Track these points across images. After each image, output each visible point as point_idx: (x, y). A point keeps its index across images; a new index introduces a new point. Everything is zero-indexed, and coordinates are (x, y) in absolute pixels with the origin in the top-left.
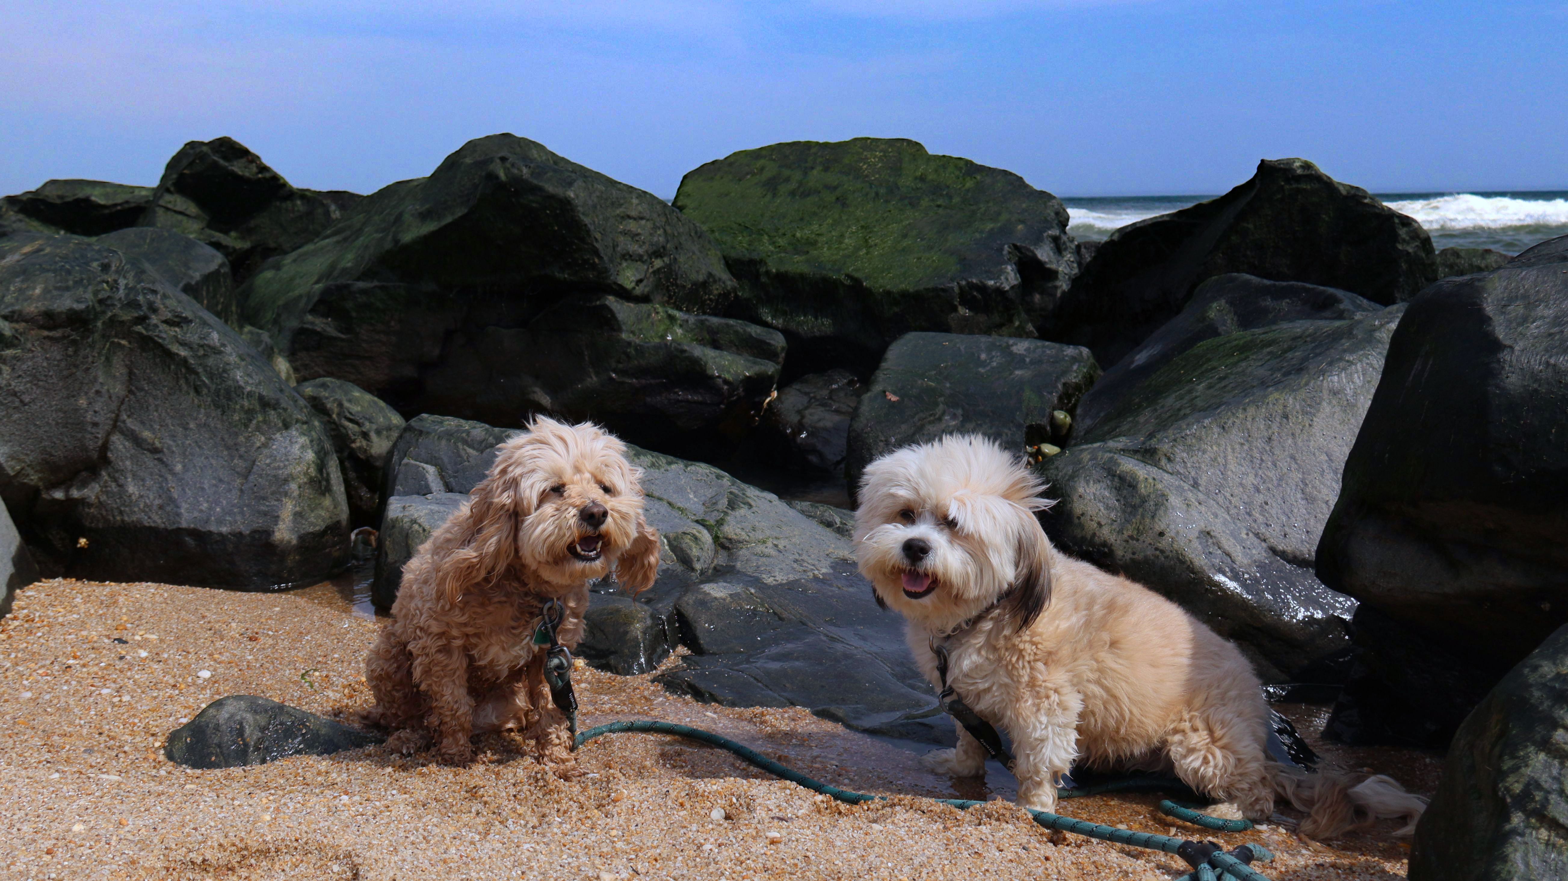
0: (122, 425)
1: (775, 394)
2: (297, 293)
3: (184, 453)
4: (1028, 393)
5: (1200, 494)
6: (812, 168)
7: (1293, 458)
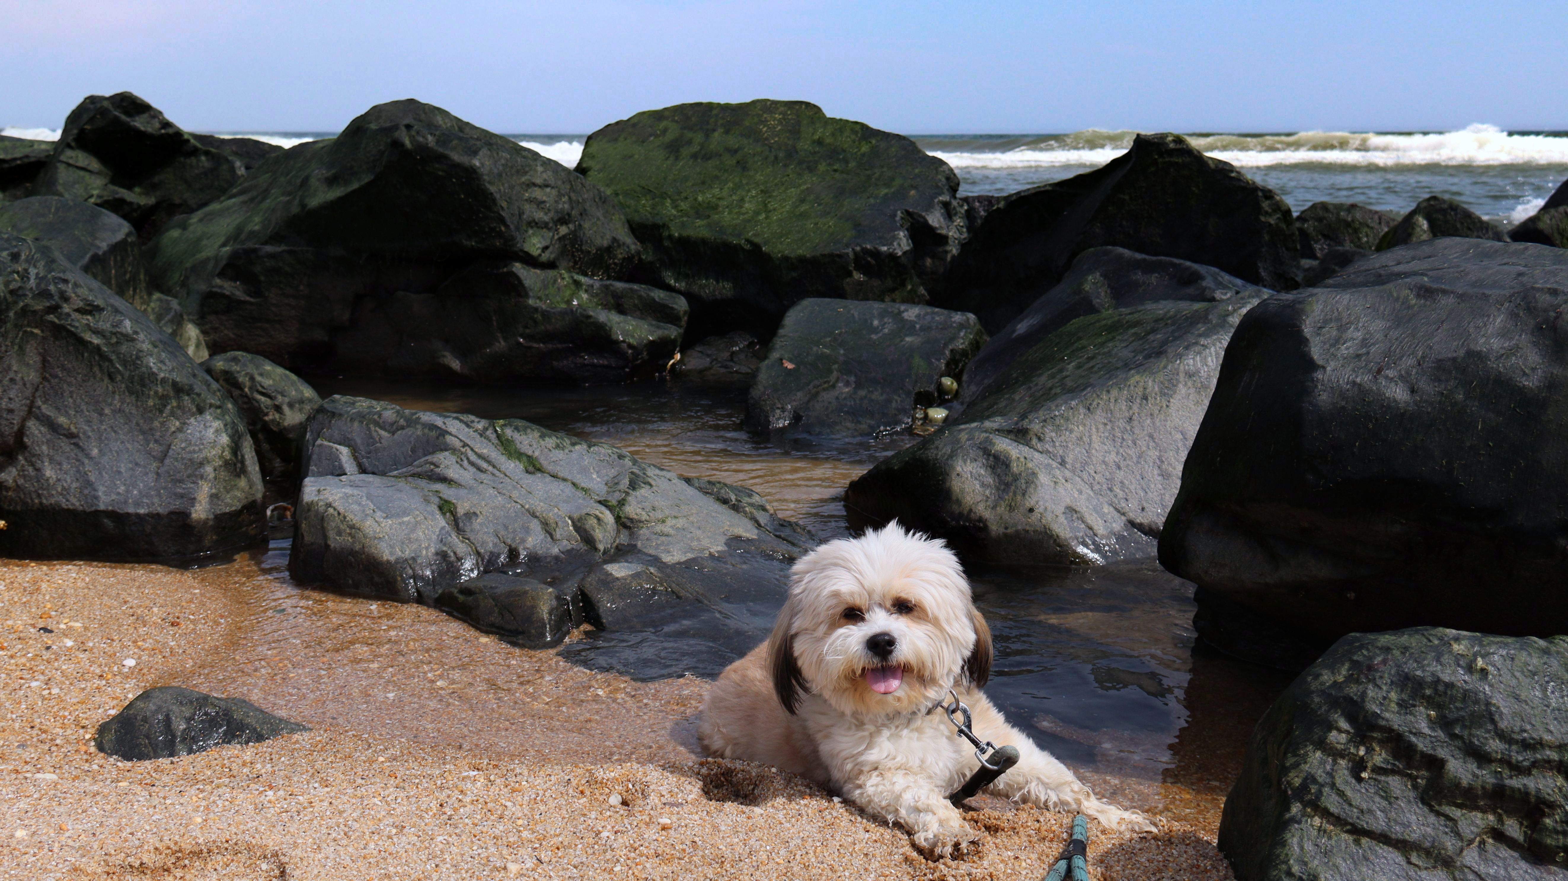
0: (37, 411)
1: (678, 356)
2: (204, 255)
3: (100, 439)
4: (917, 361)
5: (1067, 472)
6: (714, 130)
7: (1151, 436)
